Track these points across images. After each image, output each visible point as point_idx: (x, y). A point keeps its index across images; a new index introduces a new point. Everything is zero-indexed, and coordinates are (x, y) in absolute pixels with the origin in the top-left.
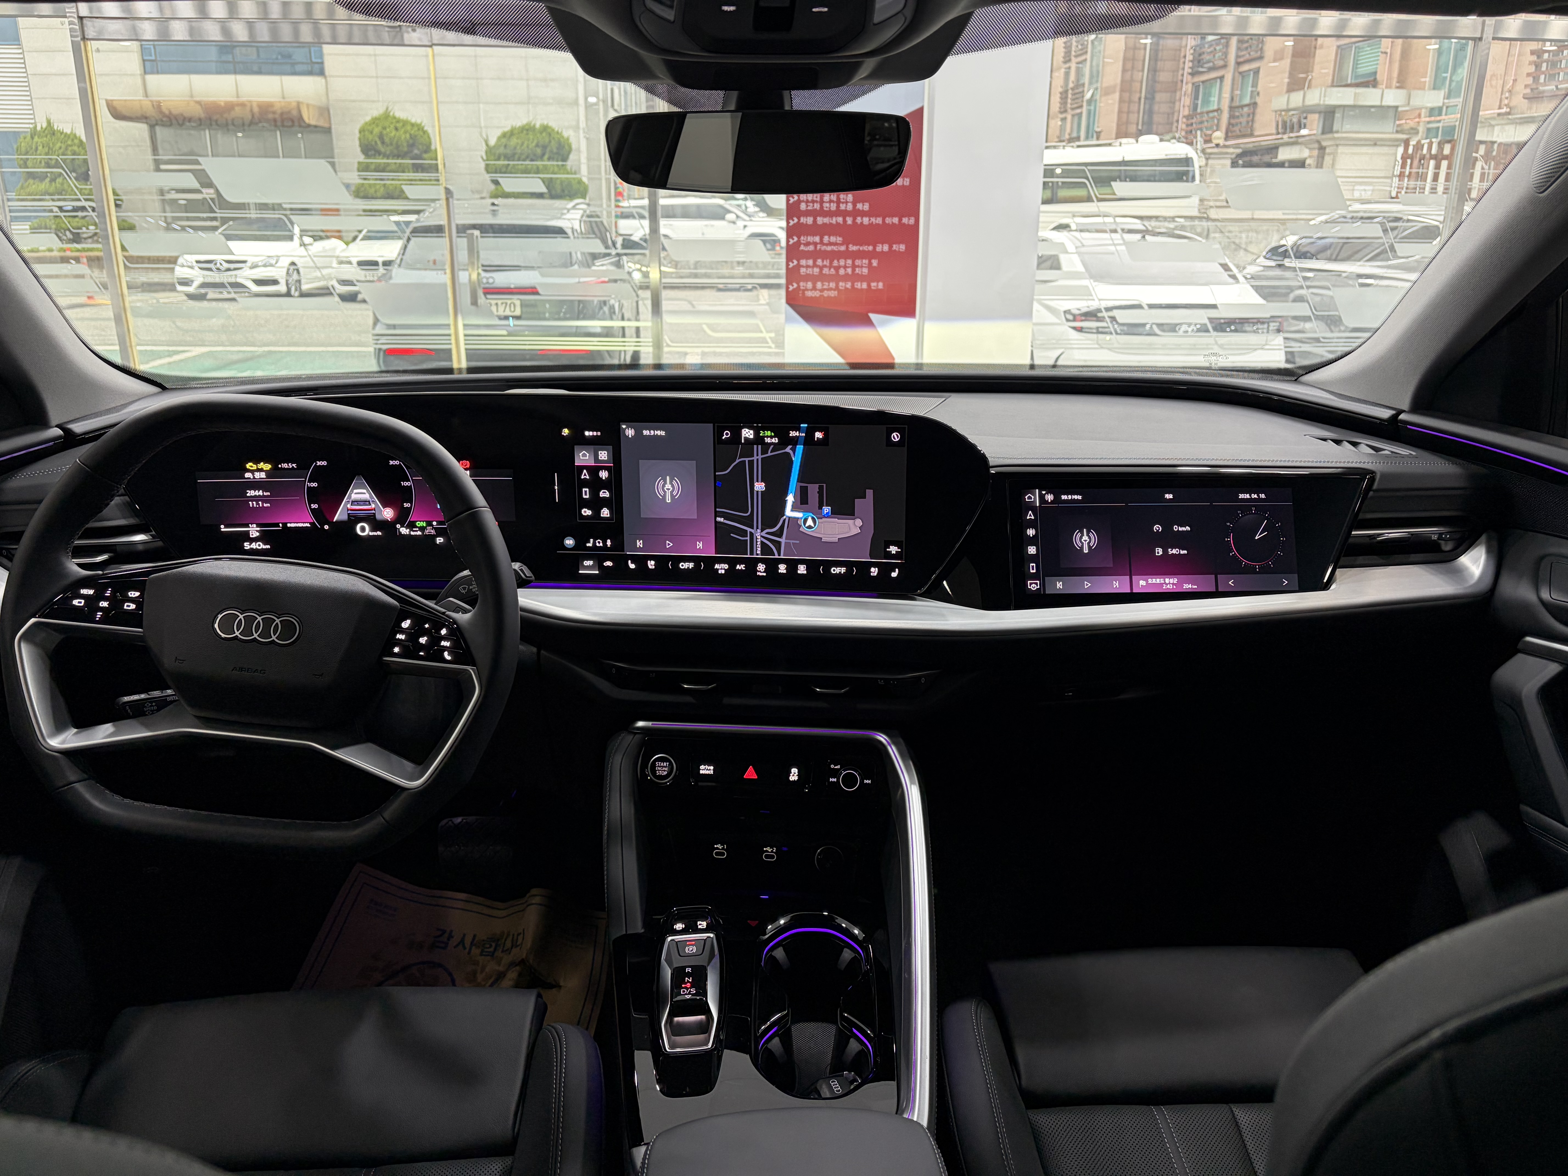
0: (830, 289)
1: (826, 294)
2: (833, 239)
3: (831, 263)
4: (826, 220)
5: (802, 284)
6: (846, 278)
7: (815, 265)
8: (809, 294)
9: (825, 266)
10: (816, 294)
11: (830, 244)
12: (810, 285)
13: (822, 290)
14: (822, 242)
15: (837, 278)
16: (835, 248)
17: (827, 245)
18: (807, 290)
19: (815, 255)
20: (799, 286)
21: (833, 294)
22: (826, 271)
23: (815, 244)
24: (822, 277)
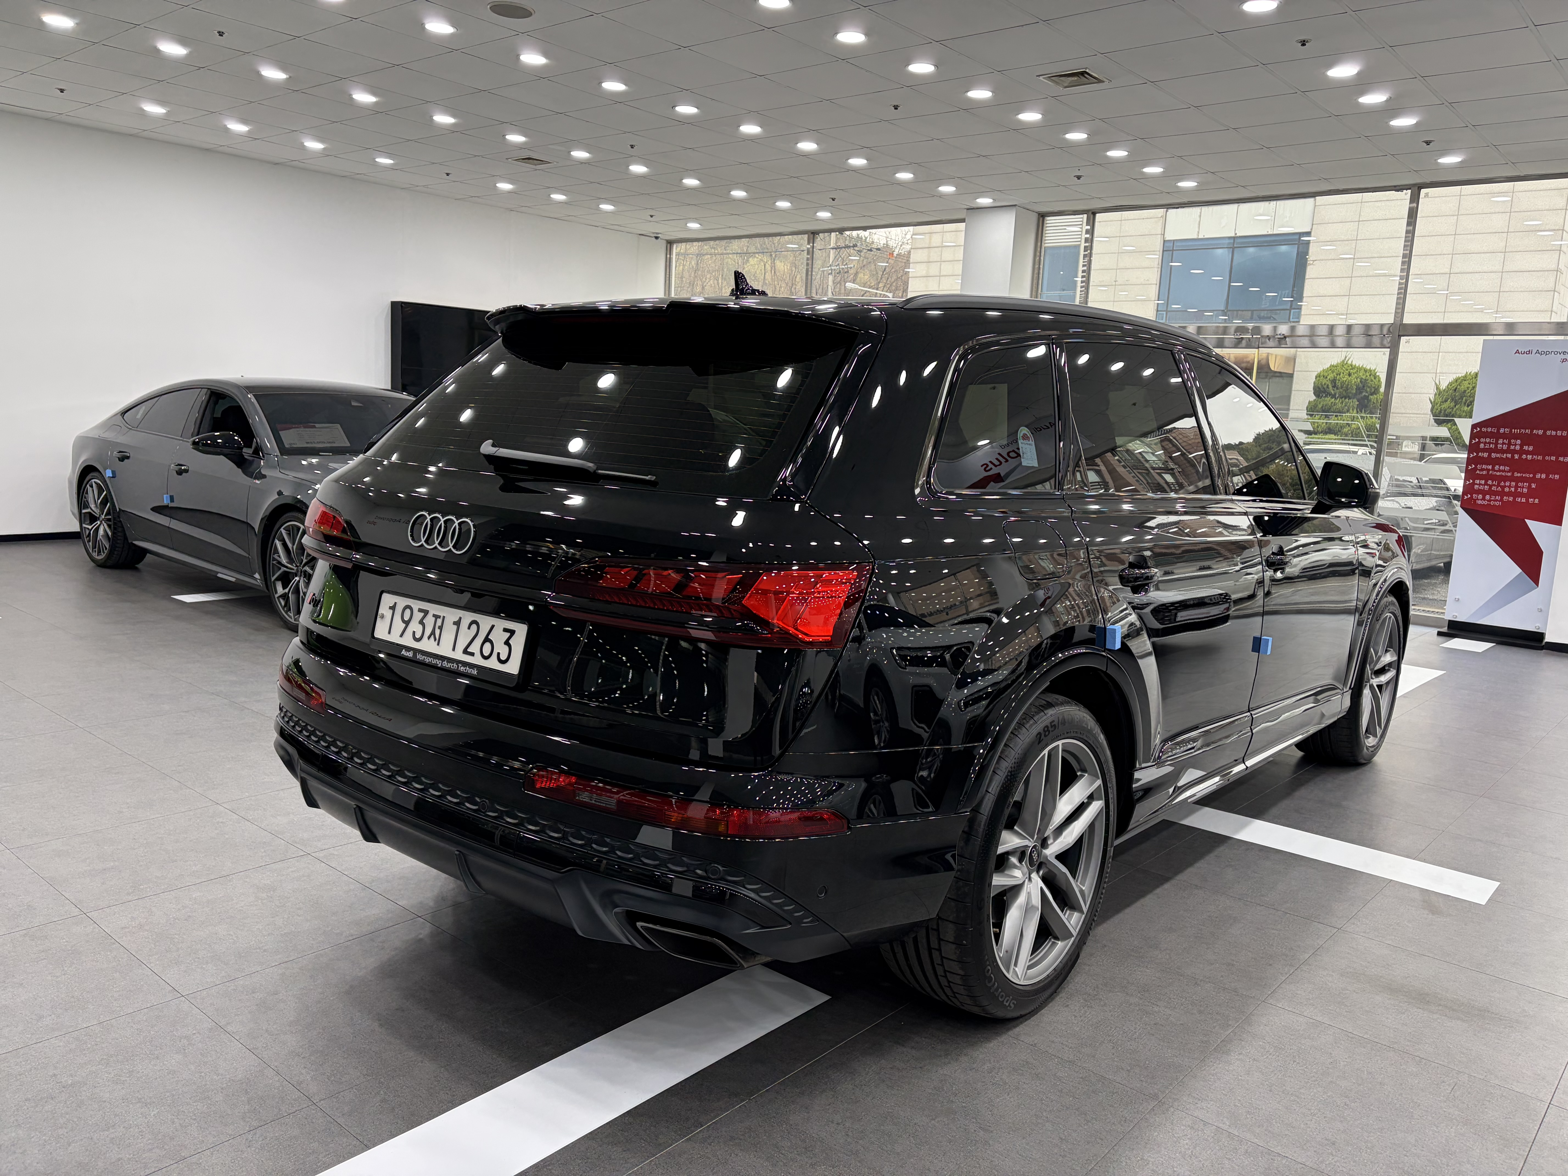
0: (1497, 500)
1: (1492, 503)
2: (1502, 468)
3: (1499, 484)
4: (1498, 455)
5: (1474, 496)
6: (1509, 494)
7: (1486, 484)
8: (1479, 502)
9: (1495, 485)
10: (1486, 503)
11: (1499, 471)
12: (1480, 496)
13: (1490, 501)
14: (1493, 469)
15: (1502, 494)
16: (1503, 474)
17: (1497, 471)
18: (1478, 500)
19: (1486, 478)
20: (1472, 496)
21: (1497, 503)
22: (1493, 488)
23: (1488, 470)
24: (1491, 492)
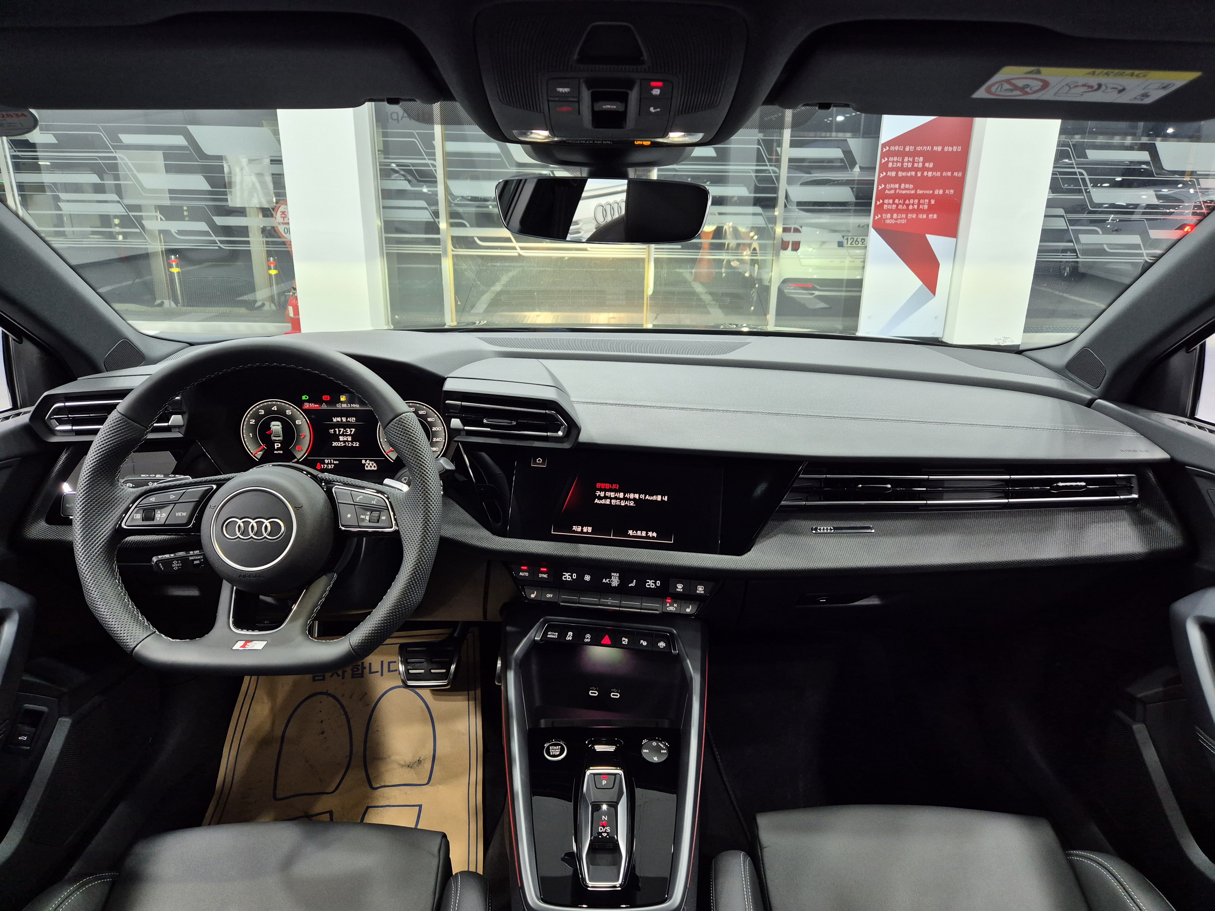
0: (902, 219)
1: (898, 222)
2: (907, 186)
3: (904, 201)
4: (904, 174)
5: (884, 215)
6: (913, 211)
7: (894, 203)
8: (889, 221)
9: (900, 204)
10: (893, 222)
11: (905, 189)
12: (889, 216)
13: (896, 219)
14: (899, 189)
15: (907, 211)
17: (903, 190)
18: (887, 219)
19: (893, 197)
20: (882, 216)
21: (903, 221)
22: (900, 207)
23: (895, 189)
24: (897, 211)
